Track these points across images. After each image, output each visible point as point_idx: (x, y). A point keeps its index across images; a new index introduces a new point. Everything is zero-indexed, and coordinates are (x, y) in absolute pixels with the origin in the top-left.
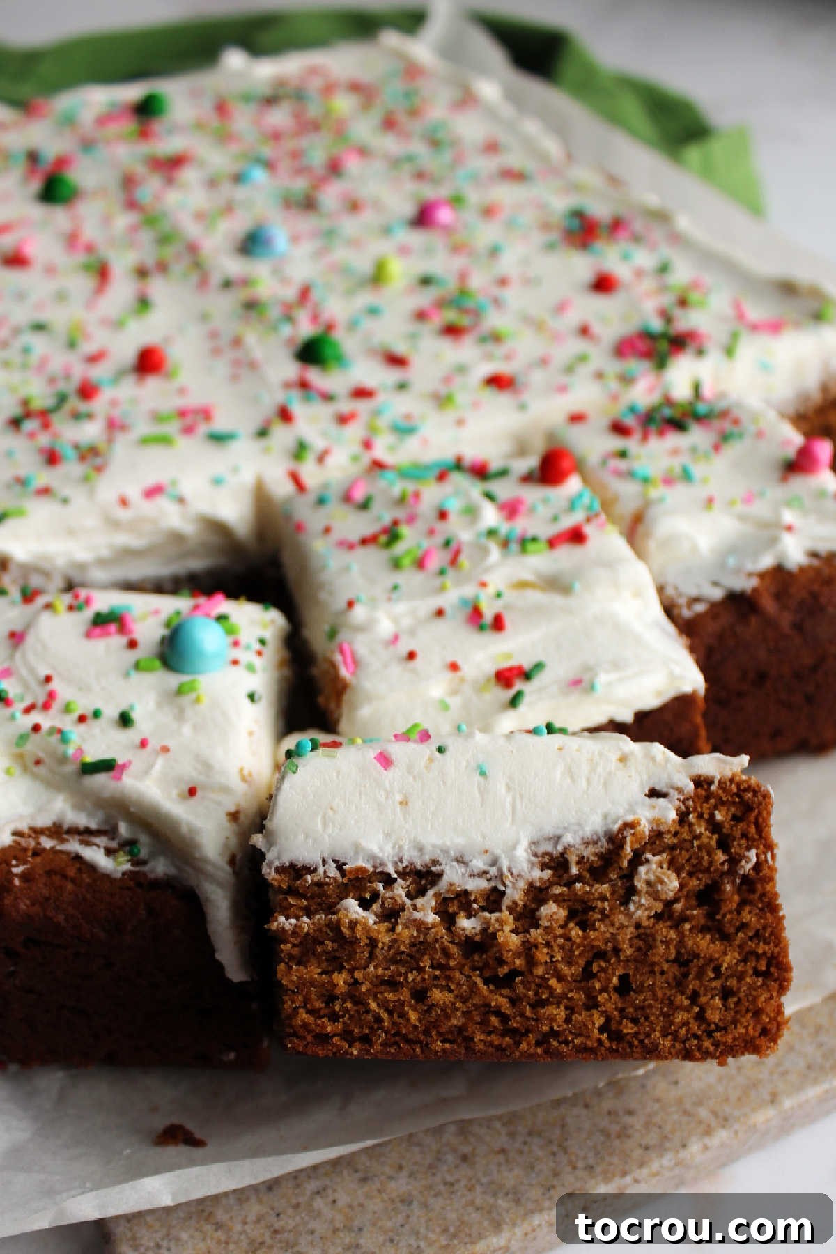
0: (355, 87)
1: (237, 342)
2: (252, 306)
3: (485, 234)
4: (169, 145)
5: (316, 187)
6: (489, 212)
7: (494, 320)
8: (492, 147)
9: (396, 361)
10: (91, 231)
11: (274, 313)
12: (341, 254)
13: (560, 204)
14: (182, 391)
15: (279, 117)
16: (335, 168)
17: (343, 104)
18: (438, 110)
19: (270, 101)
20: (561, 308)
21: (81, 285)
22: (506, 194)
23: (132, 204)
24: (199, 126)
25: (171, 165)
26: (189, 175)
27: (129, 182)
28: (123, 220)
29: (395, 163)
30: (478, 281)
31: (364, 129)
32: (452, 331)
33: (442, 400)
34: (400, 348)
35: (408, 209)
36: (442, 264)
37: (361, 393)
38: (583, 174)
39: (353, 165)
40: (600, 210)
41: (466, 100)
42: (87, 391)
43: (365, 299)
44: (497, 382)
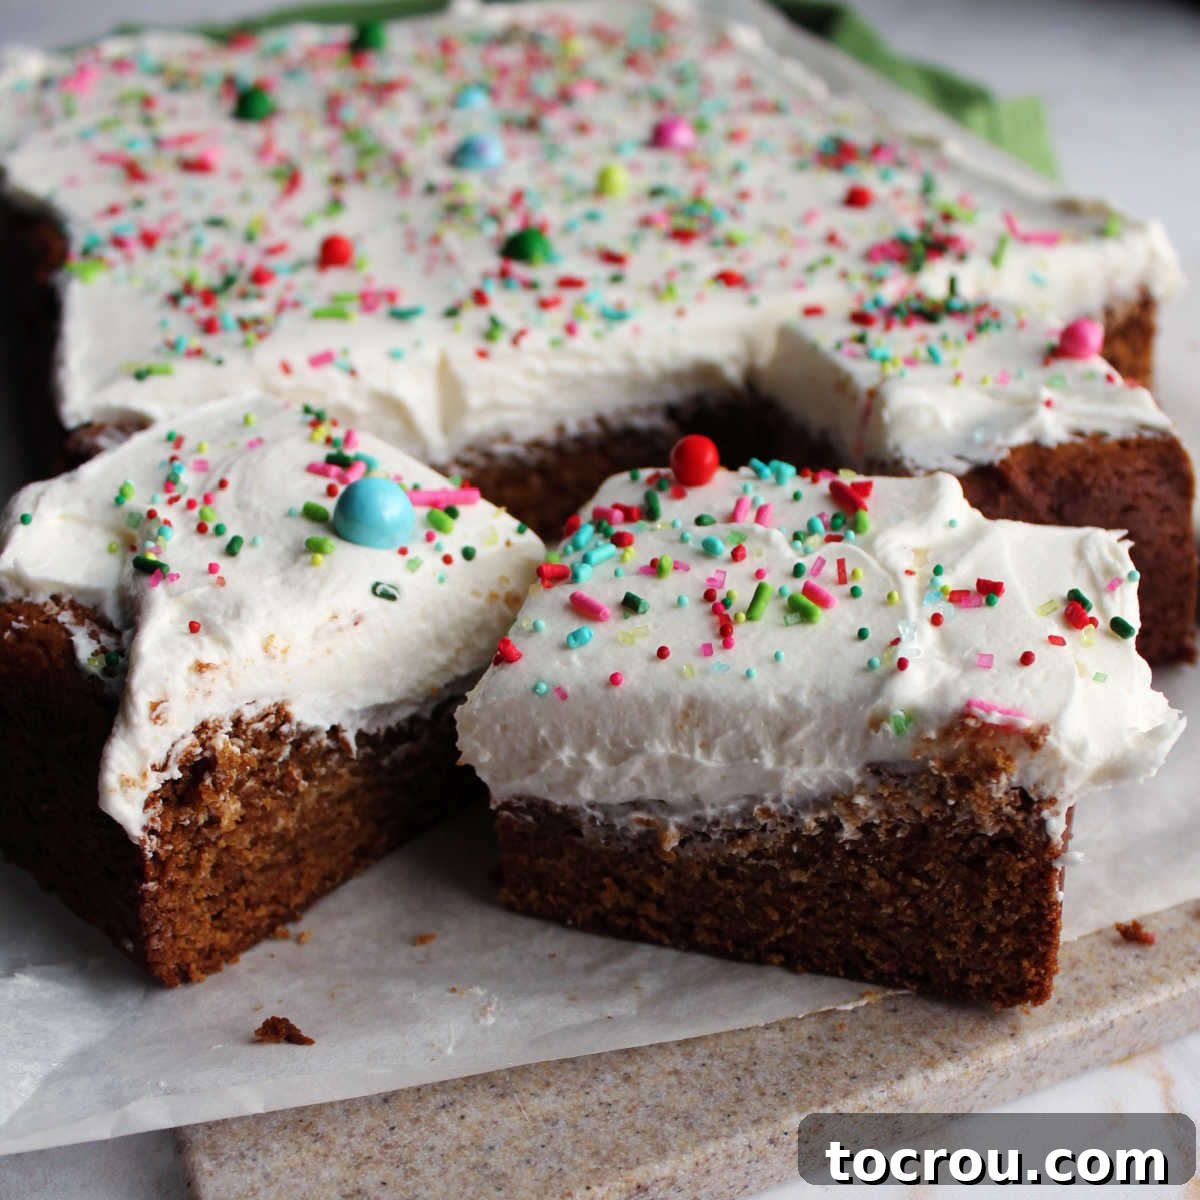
1: (435, 240)
2: (454, 208)
3: (728, 154)
5: (541, 112)
6: (735, 136)
7: (729, 227)
8: (745, 84)
9: (612, 258)
10: (286, 144)
11: (478, 213)
12: (562, 168)
13: (817, 132)
14: (367, 278)
15: (508, 55)
16: (564, 97)
17: (582, 46)
18: (690, 52)
19: (501, 41)
20: (807, 218)
22: (756, 123)
23: (334, 122)
24: (420, 59)
25: (383, 90)
26: (402, 99)
27: (333, 102)
28: (323, 136)
29: (633, 95)
30: (715, 193)
31: (603, 66)
32: (681, 235)
33: (660, 292)
34: (618, 248)
36: (676, 178)
37: (569, 283)
39: (586, 96)
40: (860, 138)
41: (720, 45)
42: (260, 277)
43: (584, 206)
44: (726, 279)
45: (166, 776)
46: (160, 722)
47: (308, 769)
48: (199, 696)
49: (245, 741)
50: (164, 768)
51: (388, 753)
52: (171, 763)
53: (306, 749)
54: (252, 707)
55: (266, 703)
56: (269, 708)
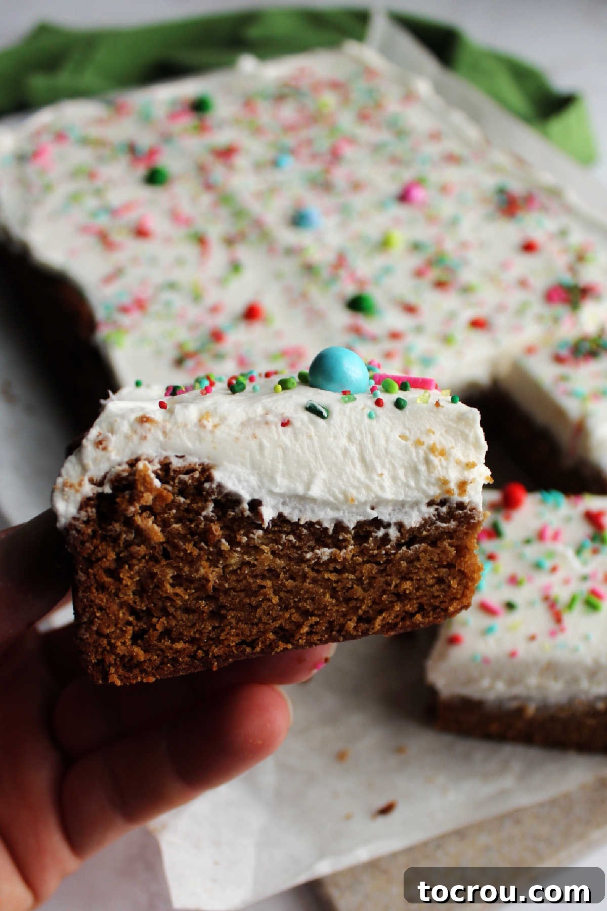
0: (335, 86)
1: (304, 296)
2: (309, 269)
3: (446, 208)
4: (222, 138)
5: (327, 171)
6: (444, 189)
7: (467, 276)
8: (435, 136)
9: (410, 309)
10: (186, 208)
11: (325, 274)
12: (357, 226)
13: (490, 182)
14: (278, 335)
15: (288, 112)
16: (335, 156)
17: (329, 100)
18: (393, 106)
19: (280, 97)
20: (505, 266)
21: (190, 251)
22: (452, 174)
23: (209, 187)
24: (237, 121)
25: (226, 153)
26: (241, 161)
27: (202, 169)
28: (206, 199)
29: (377, 148)
30: (449, 245)
31: (346, 121)
32: (440, 285)
33: (446, 339)
34: (412, 299)
35: (394, 188)
36: (424, 233)
37: (395, 336)
38: (500, 157)
39: (348, 152)
40: (517, 187)
41: (409, 97)
42: (217, 336)
43: (379, 261)
44: (478, 324)
45: (100, 490)
46: (101, 447)
47: (232, 535)
48: (136, 438)
49: (173, 486)
50: (100, 484)
51: (313, 550)
52: (106, 481)
53: (230, 515)
54: (181, 460)
55: (194, 460)
56: (195, 464)
